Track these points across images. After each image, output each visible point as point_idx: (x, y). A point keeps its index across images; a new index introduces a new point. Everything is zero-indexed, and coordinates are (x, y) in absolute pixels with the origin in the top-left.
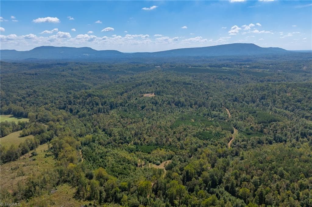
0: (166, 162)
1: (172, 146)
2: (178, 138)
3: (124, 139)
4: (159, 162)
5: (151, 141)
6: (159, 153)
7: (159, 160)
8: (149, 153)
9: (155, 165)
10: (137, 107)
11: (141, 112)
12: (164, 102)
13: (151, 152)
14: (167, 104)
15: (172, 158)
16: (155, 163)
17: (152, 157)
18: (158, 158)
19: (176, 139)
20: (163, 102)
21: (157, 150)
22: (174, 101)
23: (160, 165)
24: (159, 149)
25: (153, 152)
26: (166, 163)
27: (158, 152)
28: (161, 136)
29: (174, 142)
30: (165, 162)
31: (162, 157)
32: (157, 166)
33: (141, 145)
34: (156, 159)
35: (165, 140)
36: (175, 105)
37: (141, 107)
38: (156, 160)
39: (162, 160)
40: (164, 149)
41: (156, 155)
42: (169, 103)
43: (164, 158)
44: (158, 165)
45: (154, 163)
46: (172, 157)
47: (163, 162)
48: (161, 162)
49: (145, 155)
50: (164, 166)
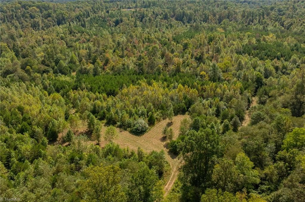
0: (167, 121)
1: (181, 74)
2: (196, 58)
3: (54, 64)
4: (142, 122)
5: (124, 65)
6: (145, 92)
7: (143, 114)
8: (111, 93)
9: (126, 134)
10: (106, 21)
11: (113, 29)
12: (157, 15)
13: (117, 90)
14: (161, 19)
15: (188, 108)
16: (129, 126)
17: (119, 105)
18: (142, 109)
19: (193, 59)
20: (154, 16)
21: (139, 84)
22: (174, 15)
23: (146, 135)
24: (143, 83)
25: (125, 90)
26: (169, 124)
27: (142, 90)
28: (152, 54)
29: (188, 65)
30: (164, 123)
31: (154, 104)
32: (135, 137)
33: (96, 74)
34: (133, 111)
35: (160, 62)
36: (177, 19)
37: (114, 22)
38: (131, 115)
39: (155, 115)
40: (160, 82)
41: (132, 99)
42: (166, 17)
43: (162, 108)
44: (139, 132)
45: (124, 126)
46: (189, 103)
47: (159, 121)
48: (151, 122)
49: (97, 98)
50: (161, 136)
